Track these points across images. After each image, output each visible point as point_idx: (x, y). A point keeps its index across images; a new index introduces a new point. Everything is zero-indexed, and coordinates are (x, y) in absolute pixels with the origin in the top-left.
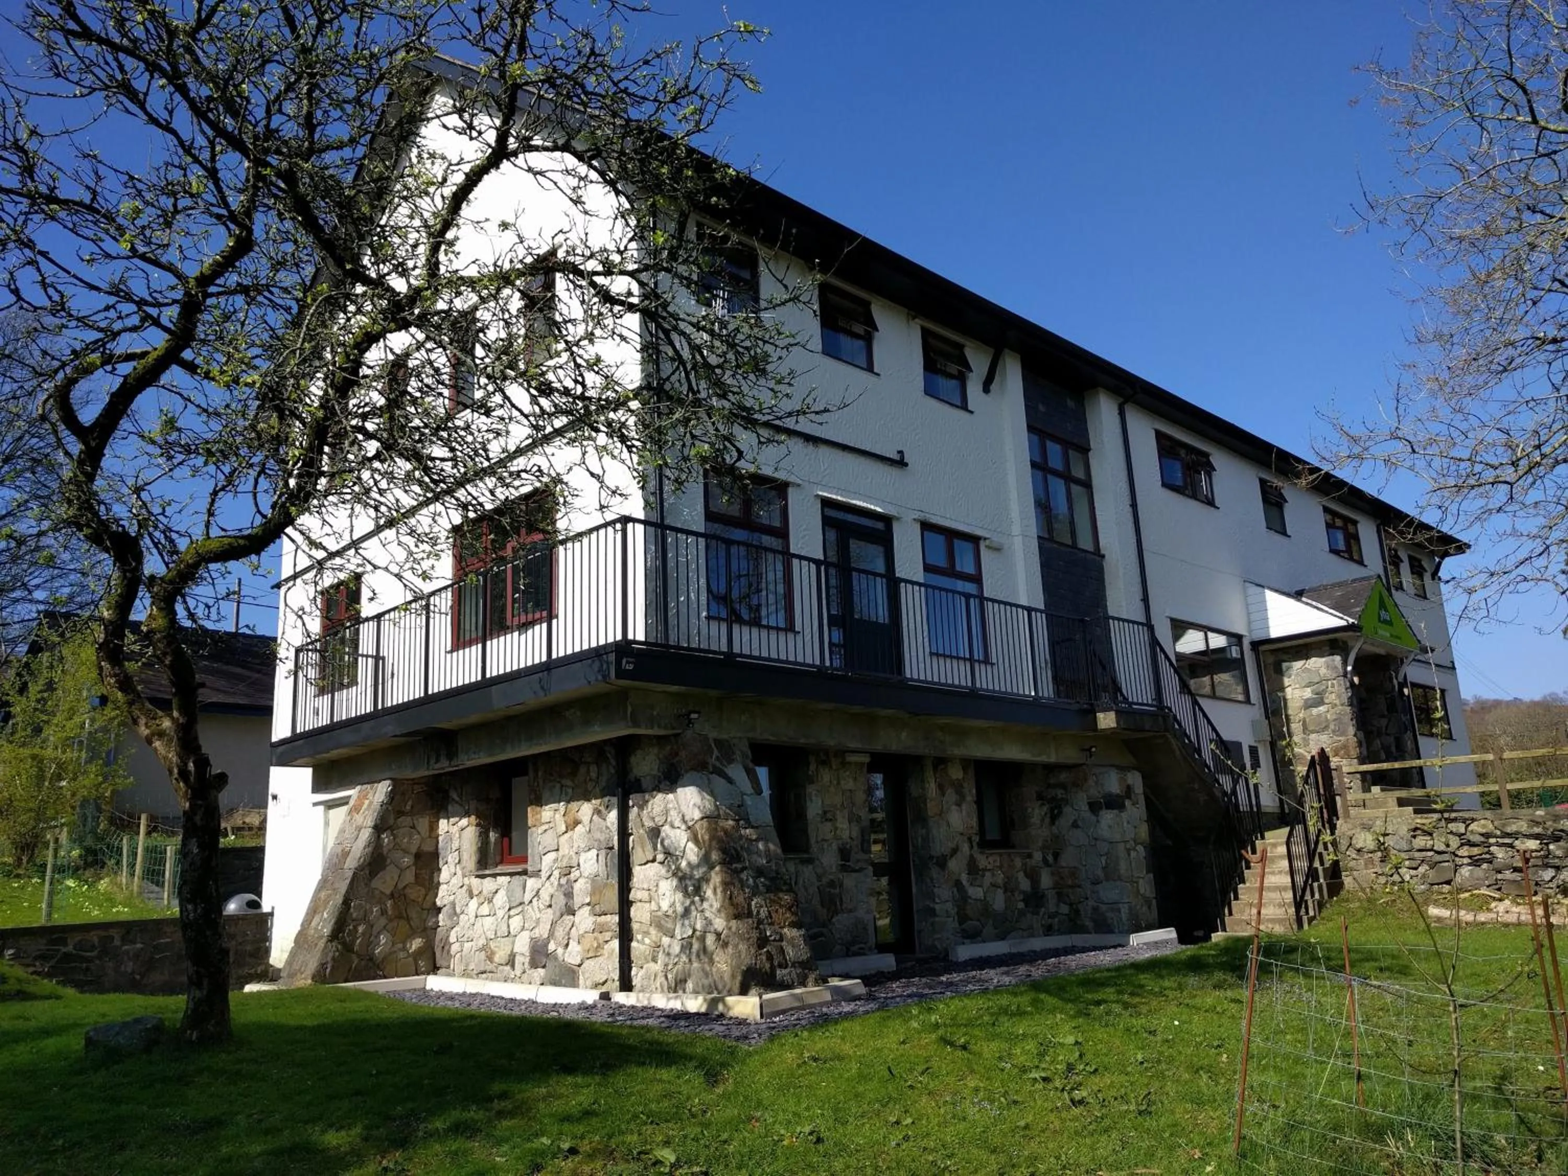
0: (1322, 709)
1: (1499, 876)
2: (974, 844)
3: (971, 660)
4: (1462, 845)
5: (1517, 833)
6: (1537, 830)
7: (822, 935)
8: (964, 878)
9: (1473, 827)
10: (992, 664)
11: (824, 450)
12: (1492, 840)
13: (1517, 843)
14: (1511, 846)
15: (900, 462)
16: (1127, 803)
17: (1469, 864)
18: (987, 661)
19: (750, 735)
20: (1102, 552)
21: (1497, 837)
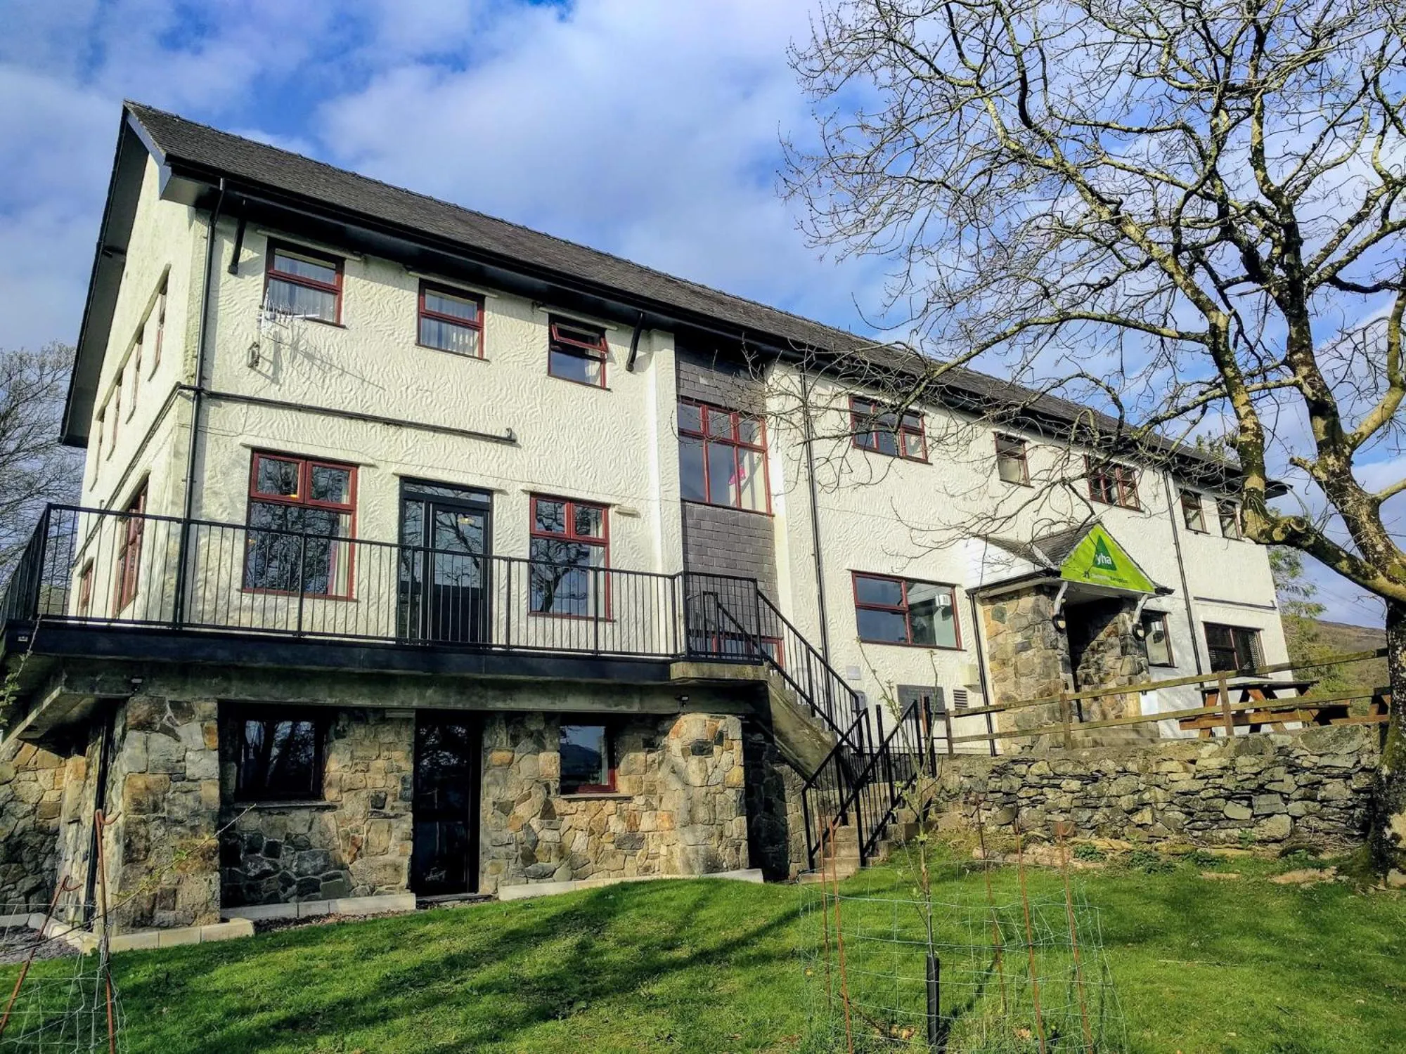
0: (1030, 652)
1: (1049, 817)
2: (552, 790)
3: (596, 620)
4: (1023, 786)
5: (1065, 774)
6: (1080, 770)
7: (339, 876)
8: (535, 823)
9: (1034, 769)
10: (614, 621)
11: (406, 432)
12: (1045, 782)
13: (1064, 783)
14: (1058, 787)
15: (510, 440)
16: (716, 749)
17: (1027, 805)
18: (608, 619)
19: (222, 696)
20: (774, 512)
21: (1049, 779)
